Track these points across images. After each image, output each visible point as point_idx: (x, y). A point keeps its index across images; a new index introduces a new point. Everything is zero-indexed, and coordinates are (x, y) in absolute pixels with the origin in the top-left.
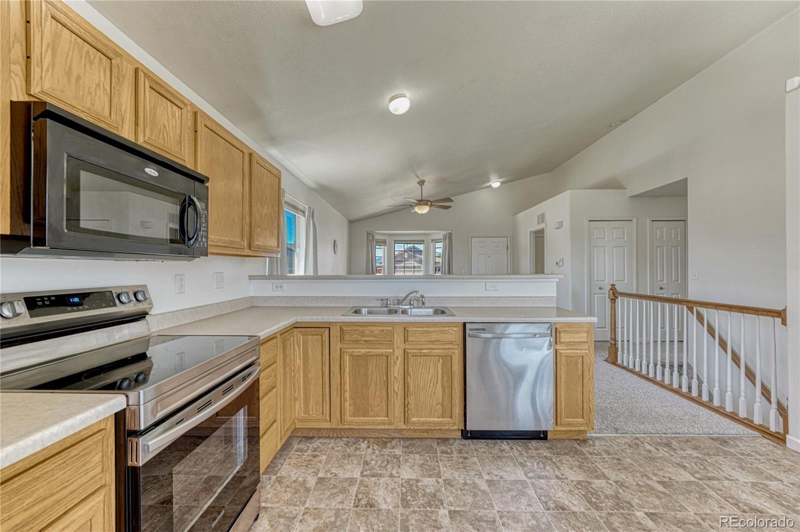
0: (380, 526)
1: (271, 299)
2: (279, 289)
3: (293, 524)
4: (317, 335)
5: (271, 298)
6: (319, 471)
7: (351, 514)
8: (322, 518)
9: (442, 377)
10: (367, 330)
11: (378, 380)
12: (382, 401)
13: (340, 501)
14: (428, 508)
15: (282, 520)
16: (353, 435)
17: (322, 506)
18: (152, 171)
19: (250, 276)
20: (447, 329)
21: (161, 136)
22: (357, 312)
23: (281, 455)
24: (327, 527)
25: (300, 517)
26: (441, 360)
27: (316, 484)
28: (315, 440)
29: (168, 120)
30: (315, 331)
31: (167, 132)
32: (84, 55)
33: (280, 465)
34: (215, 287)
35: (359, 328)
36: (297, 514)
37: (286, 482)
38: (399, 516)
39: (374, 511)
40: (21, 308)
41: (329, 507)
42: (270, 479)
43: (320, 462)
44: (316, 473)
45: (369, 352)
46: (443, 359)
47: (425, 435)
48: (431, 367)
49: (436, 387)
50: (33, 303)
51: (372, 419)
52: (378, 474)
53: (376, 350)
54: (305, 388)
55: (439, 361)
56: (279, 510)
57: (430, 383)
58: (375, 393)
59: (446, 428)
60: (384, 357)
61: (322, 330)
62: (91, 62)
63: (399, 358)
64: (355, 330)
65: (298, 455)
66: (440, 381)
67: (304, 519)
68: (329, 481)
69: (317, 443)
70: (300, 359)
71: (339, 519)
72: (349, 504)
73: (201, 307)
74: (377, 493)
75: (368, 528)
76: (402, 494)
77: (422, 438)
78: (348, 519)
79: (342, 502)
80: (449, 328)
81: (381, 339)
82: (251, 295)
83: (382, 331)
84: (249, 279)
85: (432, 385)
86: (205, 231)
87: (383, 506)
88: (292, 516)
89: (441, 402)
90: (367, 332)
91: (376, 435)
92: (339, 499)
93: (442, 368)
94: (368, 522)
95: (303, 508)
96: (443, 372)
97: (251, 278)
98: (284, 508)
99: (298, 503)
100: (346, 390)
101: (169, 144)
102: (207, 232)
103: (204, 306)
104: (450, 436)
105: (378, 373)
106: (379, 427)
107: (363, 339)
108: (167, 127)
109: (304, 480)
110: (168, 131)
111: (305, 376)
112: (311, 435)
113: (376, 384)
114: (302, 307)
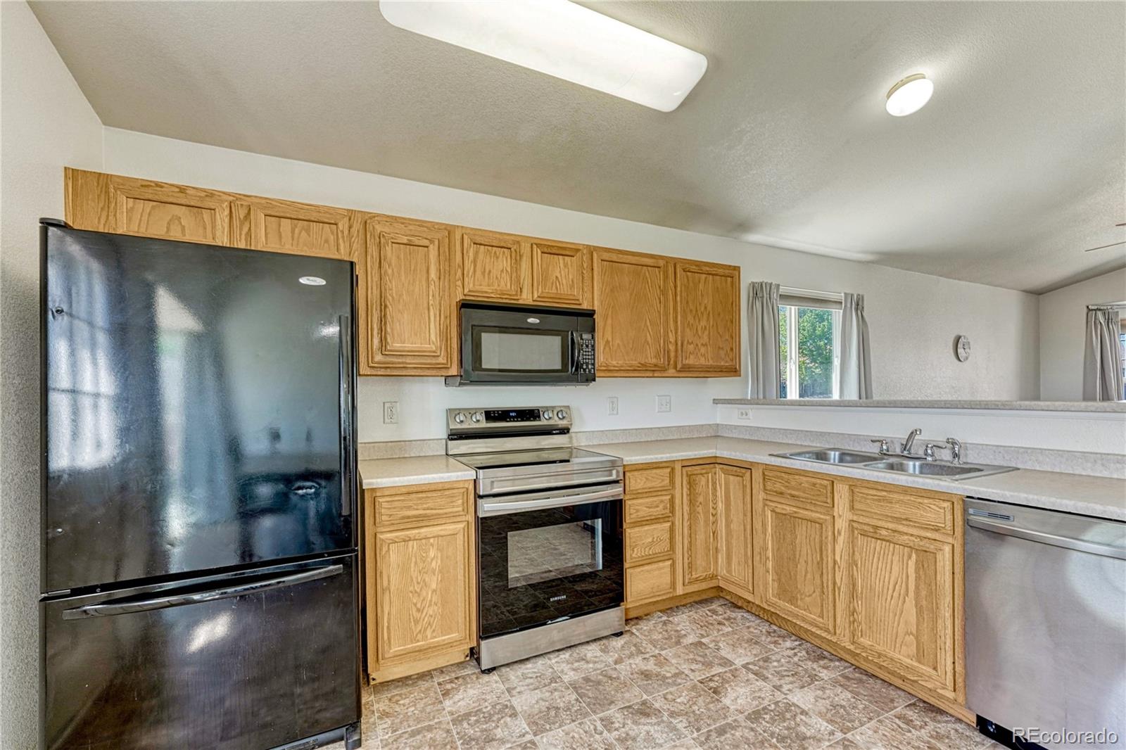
0: (701, 710)
1: (735, 429)
2: (744, 416)
3: (637, 656)
4: (738, 476)
5: (736, 427)
6: (708, 636)
7: (689, 683)
8: (661, 668)
9: (917, 587)
10: (794, 480)
11: (810, 558)
12: (814, 592)
13: (693, 668)
14: (775, 740)
15: (633, 648)
16: (787, 627)
17: (674, 661)
18: (532, 320)
19: (714, 400)
20: (926, 501)
21: (554, 288)
22: (821, 456)
23: (692, 606)
24: (657, 676)
25: (647, 656)
26: (914, 556)
27: (691, 644)
28: (741, 611)
29: (560, 272)
30: (736, 471)
31: (559, 282)
32: (493, 255)
33: (681, 613)
34: (657, 411)
35: (783, 475)
36: (648, 652)
37: (669, 627)
38: (730, 719)
39: (712, 697)
40: (482, 417)
41: (678, 666)
42: (661, 617)
43: (719, 630)
44: (703, 636)
45: (796, 512)
46: (918, 556)
47: (898, 682)
48: (895, 563)
49: (904, 602)
50: (490, 415)
51: (801, 611)
52: (764, 676)
53: (806, 512)
54: (727, 540)
55: (910, 557)
56: (640, 641)
57: (894, 591)
58: (805, 576)
59: (930, 685)
60: (817, 525)
61: (744, 471)
62: (497, 258)
63: (843, 533)
64: (778, 477)
65: (707, 614)
66: (911, 594)
67: (648, 659)
68: (706, 649)
69: (739, 615)
70: (722, 502)
71: (673, 679)
72: (697, 677)
73: (636, 429)
74: (738, 689)
75: (688, 702)
76: (764, 709)
77: (891, 684)
78: (680, 684)
79: (693, 671)
80: (931, 501)
81: (812, 497)
82: (718, 422)
83: (814, 485)
84: (714, 403)
85: (896, 594)
86: (591, 359)
87: (727, 701)
88: (643, 651)
89: (915, 632)
90: (793, 483)
91: (817, 642)
92: (694, 667)
93: (917, 571)
94: (694, 700)
95: (657, 652)
96: (918, 578)
97: (716, 401)
98: (644, 642)
99: (658, 646)
100: (768, 558)
101: (562, 290)
102: (594, 359)
103: (639, 429)
104: (951, 711)
105: (809, 547)
106: (818, 632)
107: (789, 492)
108: (560, 278)
109: (685, 635)
110: (560, 280)
111: (728, 526)
112: (740, 604)
113: (806, 562)
114: (767, 442)
